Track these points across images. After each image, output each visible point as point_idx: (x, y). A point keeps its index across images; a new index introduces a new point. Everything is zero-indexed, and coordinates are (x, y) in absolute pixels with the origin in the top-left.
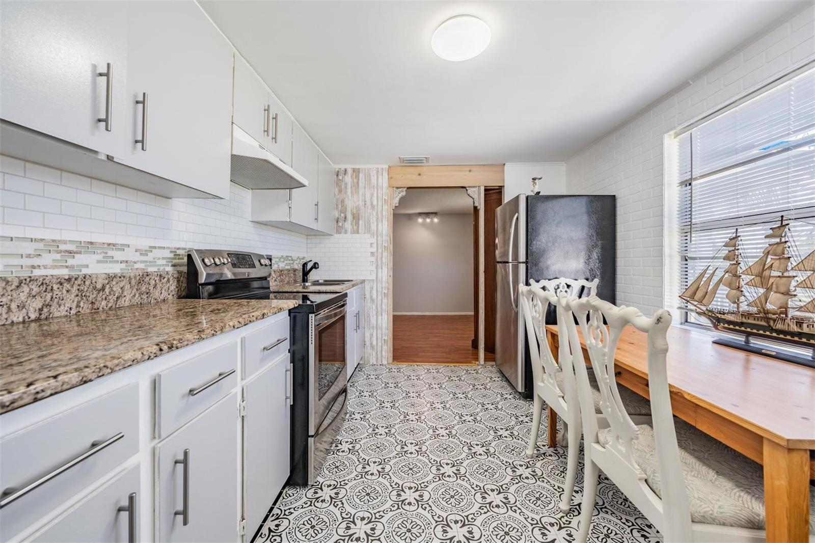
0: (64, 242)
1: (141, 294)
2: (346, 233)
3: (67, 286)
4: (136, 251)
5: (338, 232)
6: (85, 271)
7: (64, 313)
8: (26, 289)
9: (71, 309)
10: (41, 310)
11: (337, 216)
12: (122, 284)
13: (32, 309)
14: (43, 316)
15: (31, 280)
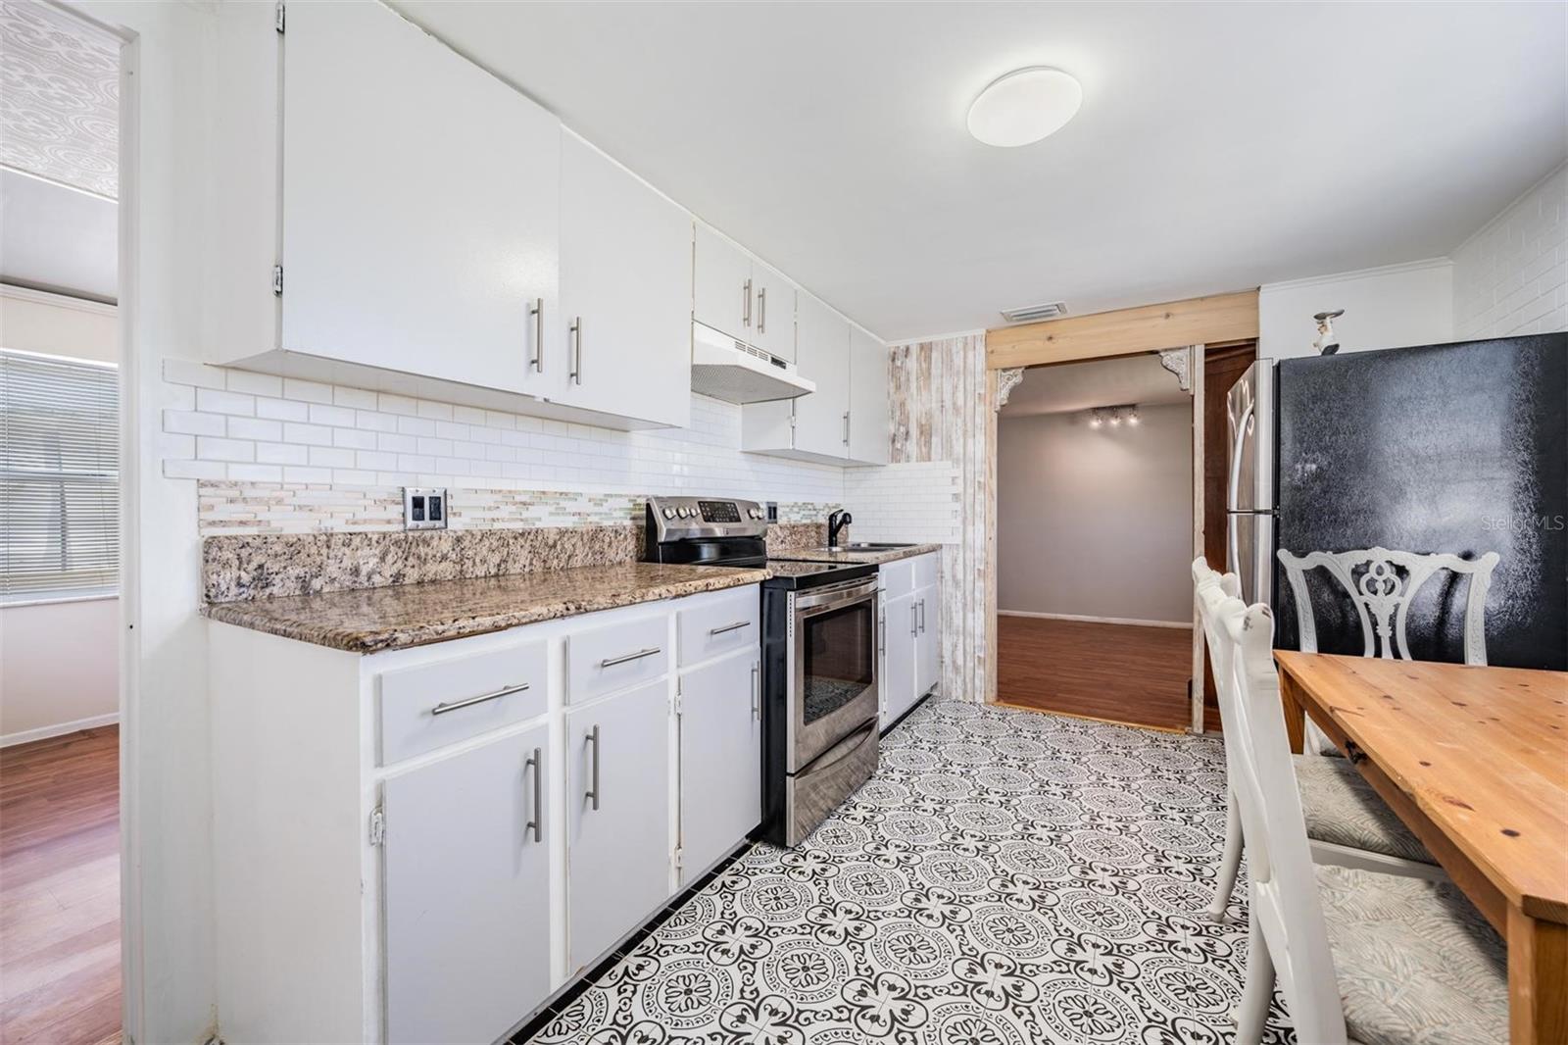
0: (519, 493)
1: (594, 553)
2: (908, 461)
3: (521, 541)
4: (590, 501)
5: (895, 459)
6: (539, 525)
7: (519, 571)
8: (487, 543)
9: (525, 566)
10: (499, 565)
11: (893, 431)
12: (573, 541)
13: (492, 565)
14: (501, 573)
15: (492, 533)
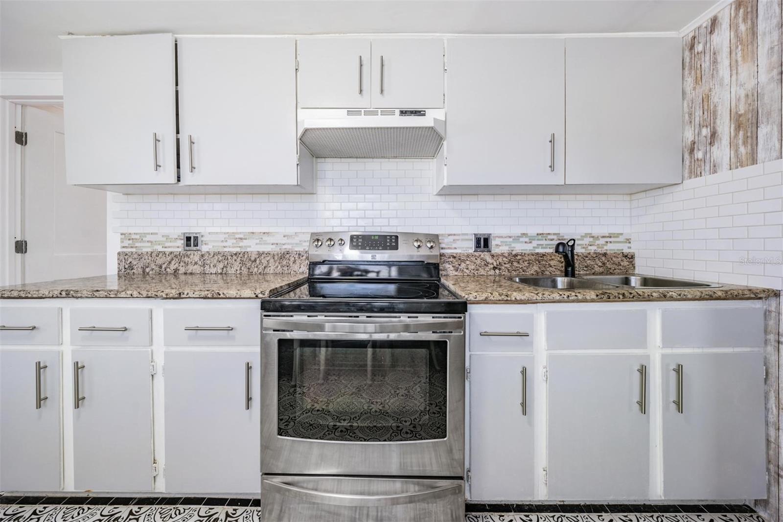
0: (237, 233)
1: (282, 266)
3: (235, 257)
4: (284, 237)
6: (248, 250)
7: (233, 272)
8: (216, 257)
9: (237, 270)
10: (223, 269)
11: (691, 138)
12: (268, 259)
13: (219, 268)
14: (224, 272)
15: (219, 253)
